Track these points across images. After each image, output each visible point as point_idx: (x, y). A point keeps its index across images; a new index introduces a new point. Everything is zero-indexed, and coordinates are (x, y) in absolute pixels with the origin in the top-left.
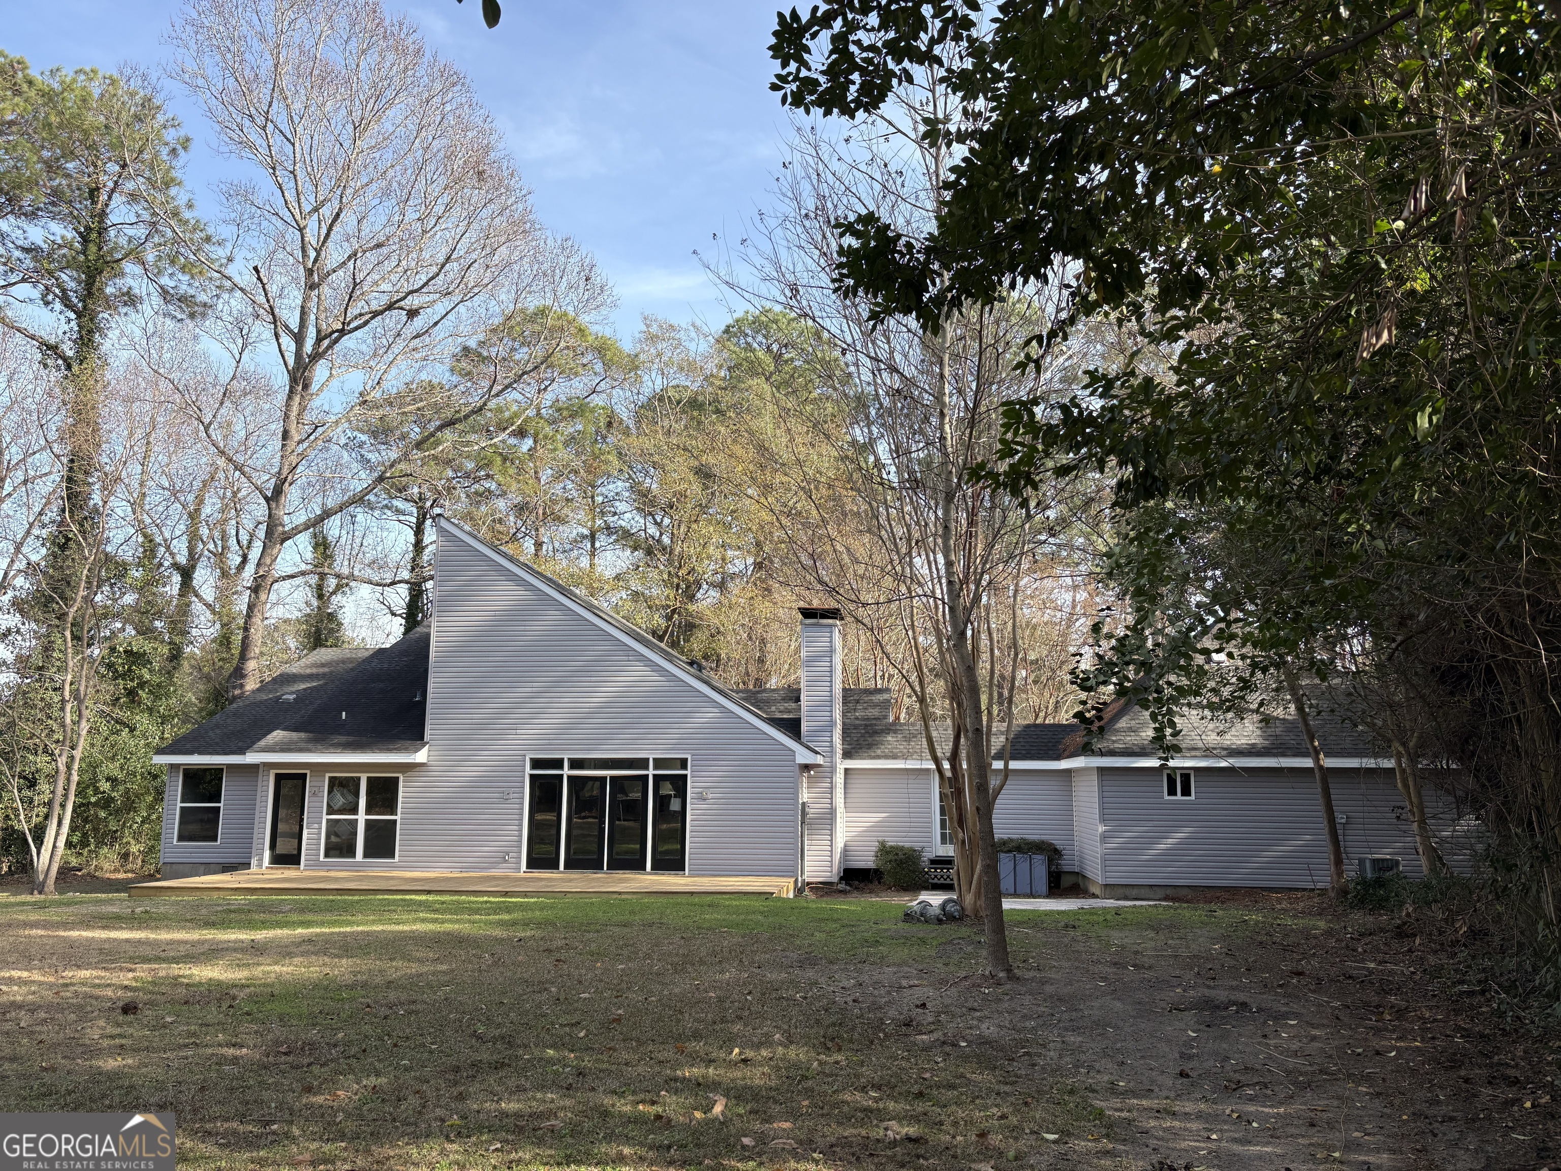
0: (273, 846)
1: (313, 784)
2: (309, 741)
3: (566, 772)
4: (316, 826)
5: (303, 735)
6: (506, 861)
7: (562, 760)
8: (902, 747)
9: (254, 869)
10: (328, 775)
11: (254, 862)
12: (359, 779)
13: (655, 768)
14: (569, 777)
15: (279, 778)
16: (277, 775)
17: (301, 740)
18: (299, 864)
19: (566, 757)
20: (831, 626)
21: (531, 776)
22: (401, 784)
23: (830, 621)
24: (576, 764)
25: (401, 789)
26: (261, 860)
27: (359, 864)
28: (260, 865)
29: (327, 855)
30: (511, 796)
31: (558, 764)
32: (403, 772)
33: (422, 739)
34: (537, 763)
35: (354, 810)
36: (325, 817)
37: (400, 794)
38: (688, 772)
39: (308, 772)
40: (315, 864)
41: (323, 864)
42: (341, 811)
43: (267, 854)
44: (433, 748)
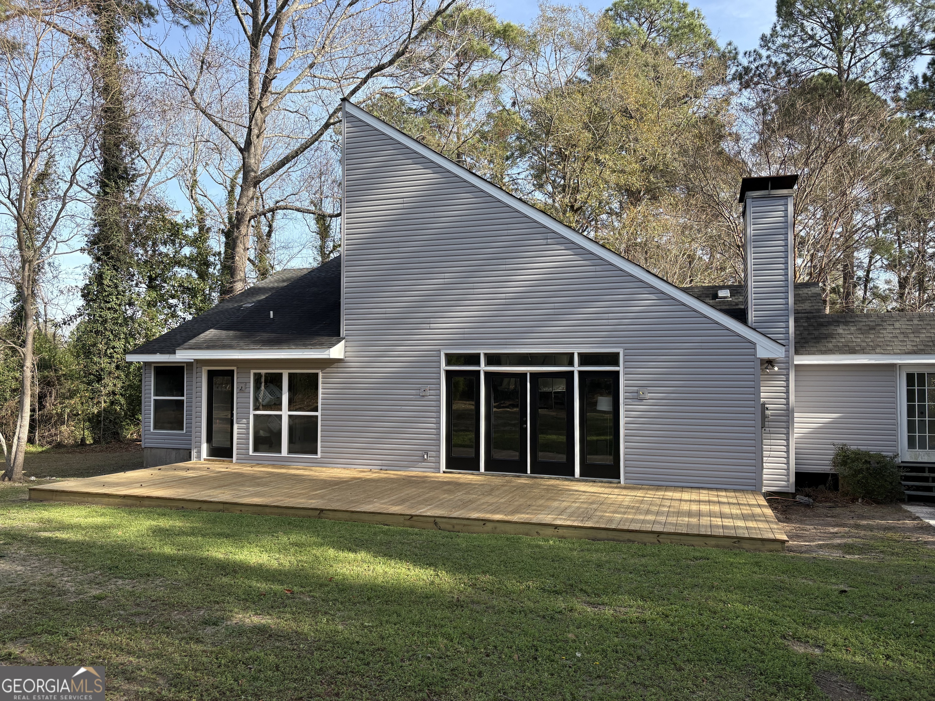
0: (209, 440)
1: (241, 380)
2: (235, 338)
3: (483, 368)
4: (244, 421)
5: (231, 333)
6: (424, 460)
7: (478, 355)
8: (858, 340)
9: (194, 460)
10: (252, 372)
11: (194, 453)
12: (281, 375)
13: (581, 364)
14: (487, 374)
15: (211, 374)
16: (209, 372)
17: (228, 337)
18: (231, 457)
19: (482, 352)
20: (786, 197)
21: (448, 372)
22: (320, 380)
23: (785, 192)
24: (492, 359)
25: (320, 386)
26: (199, 452)
27: (284, 459)
28: (199, 457)
29: (256, 450)
30: (428, 393)
31: (474, 359)
32: (322, 369)
33: (339, 335)
34: (451, 359)
35: (278, 406)
36: (252, 413)
37: (320, 391)
38: (620, 368)
39: (234, 368)
40: (245, 459)
41: (252, 458)
42: (265, 408)
43: (204, 447)
44: (349, 344)
